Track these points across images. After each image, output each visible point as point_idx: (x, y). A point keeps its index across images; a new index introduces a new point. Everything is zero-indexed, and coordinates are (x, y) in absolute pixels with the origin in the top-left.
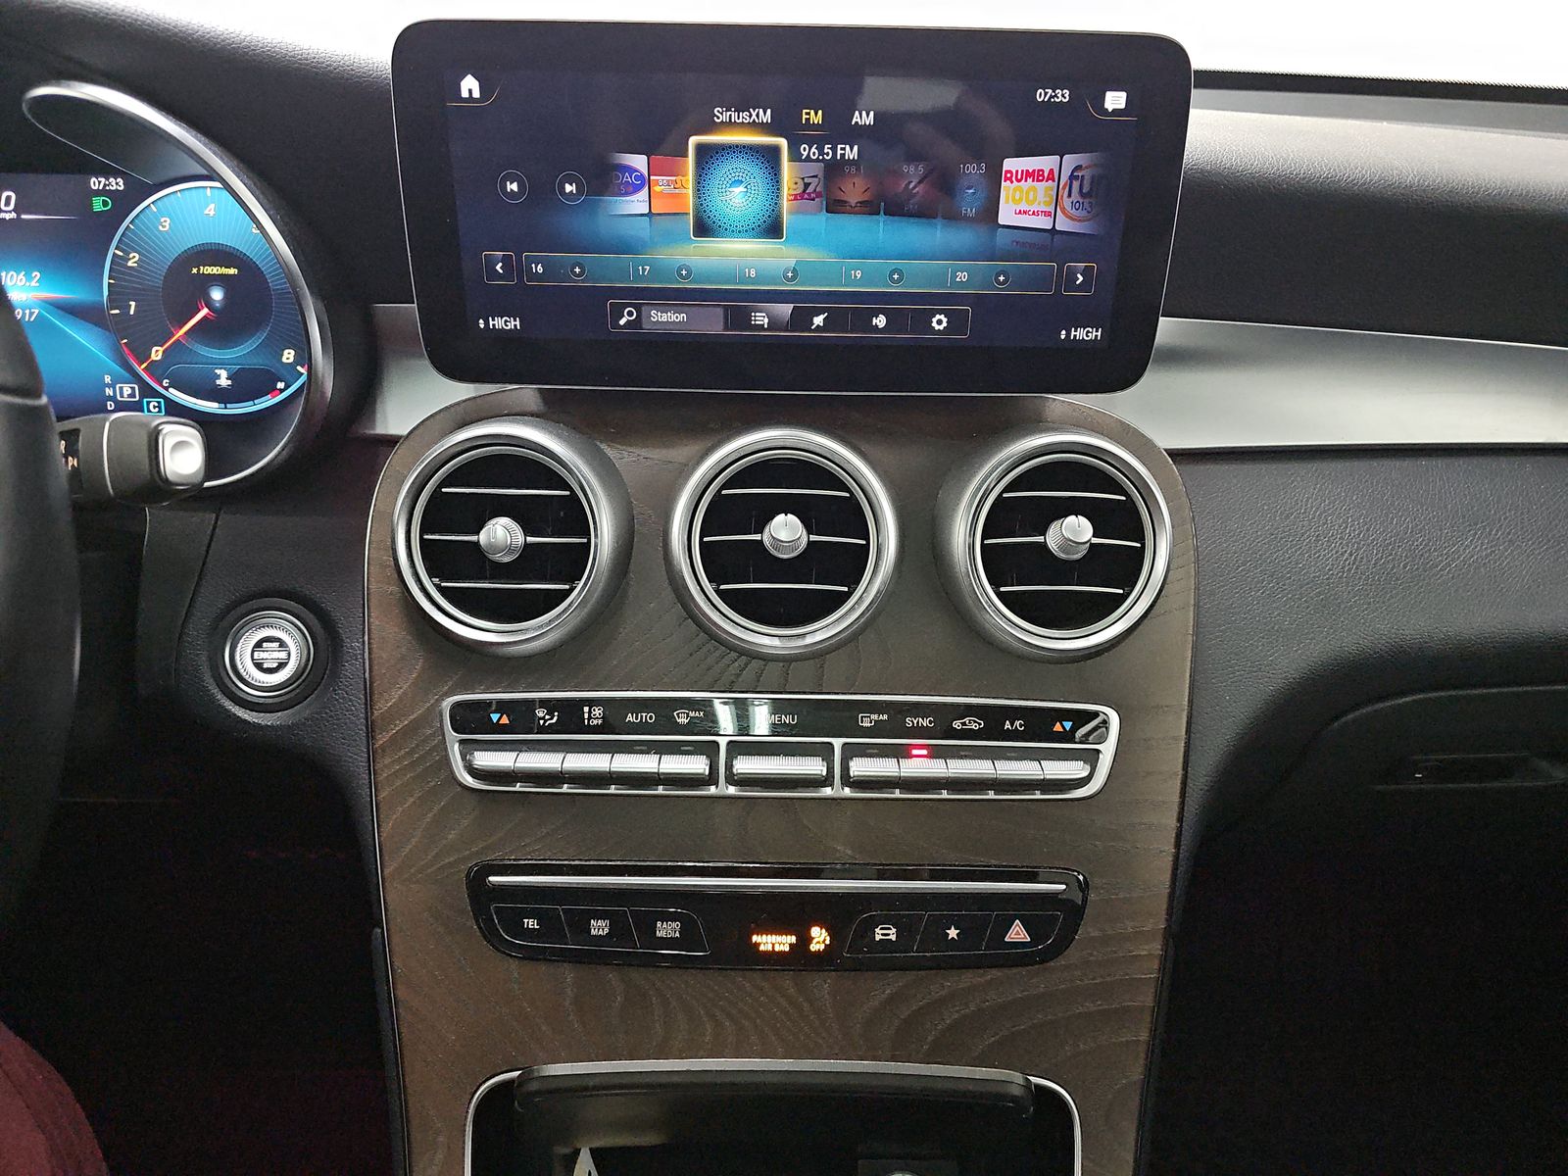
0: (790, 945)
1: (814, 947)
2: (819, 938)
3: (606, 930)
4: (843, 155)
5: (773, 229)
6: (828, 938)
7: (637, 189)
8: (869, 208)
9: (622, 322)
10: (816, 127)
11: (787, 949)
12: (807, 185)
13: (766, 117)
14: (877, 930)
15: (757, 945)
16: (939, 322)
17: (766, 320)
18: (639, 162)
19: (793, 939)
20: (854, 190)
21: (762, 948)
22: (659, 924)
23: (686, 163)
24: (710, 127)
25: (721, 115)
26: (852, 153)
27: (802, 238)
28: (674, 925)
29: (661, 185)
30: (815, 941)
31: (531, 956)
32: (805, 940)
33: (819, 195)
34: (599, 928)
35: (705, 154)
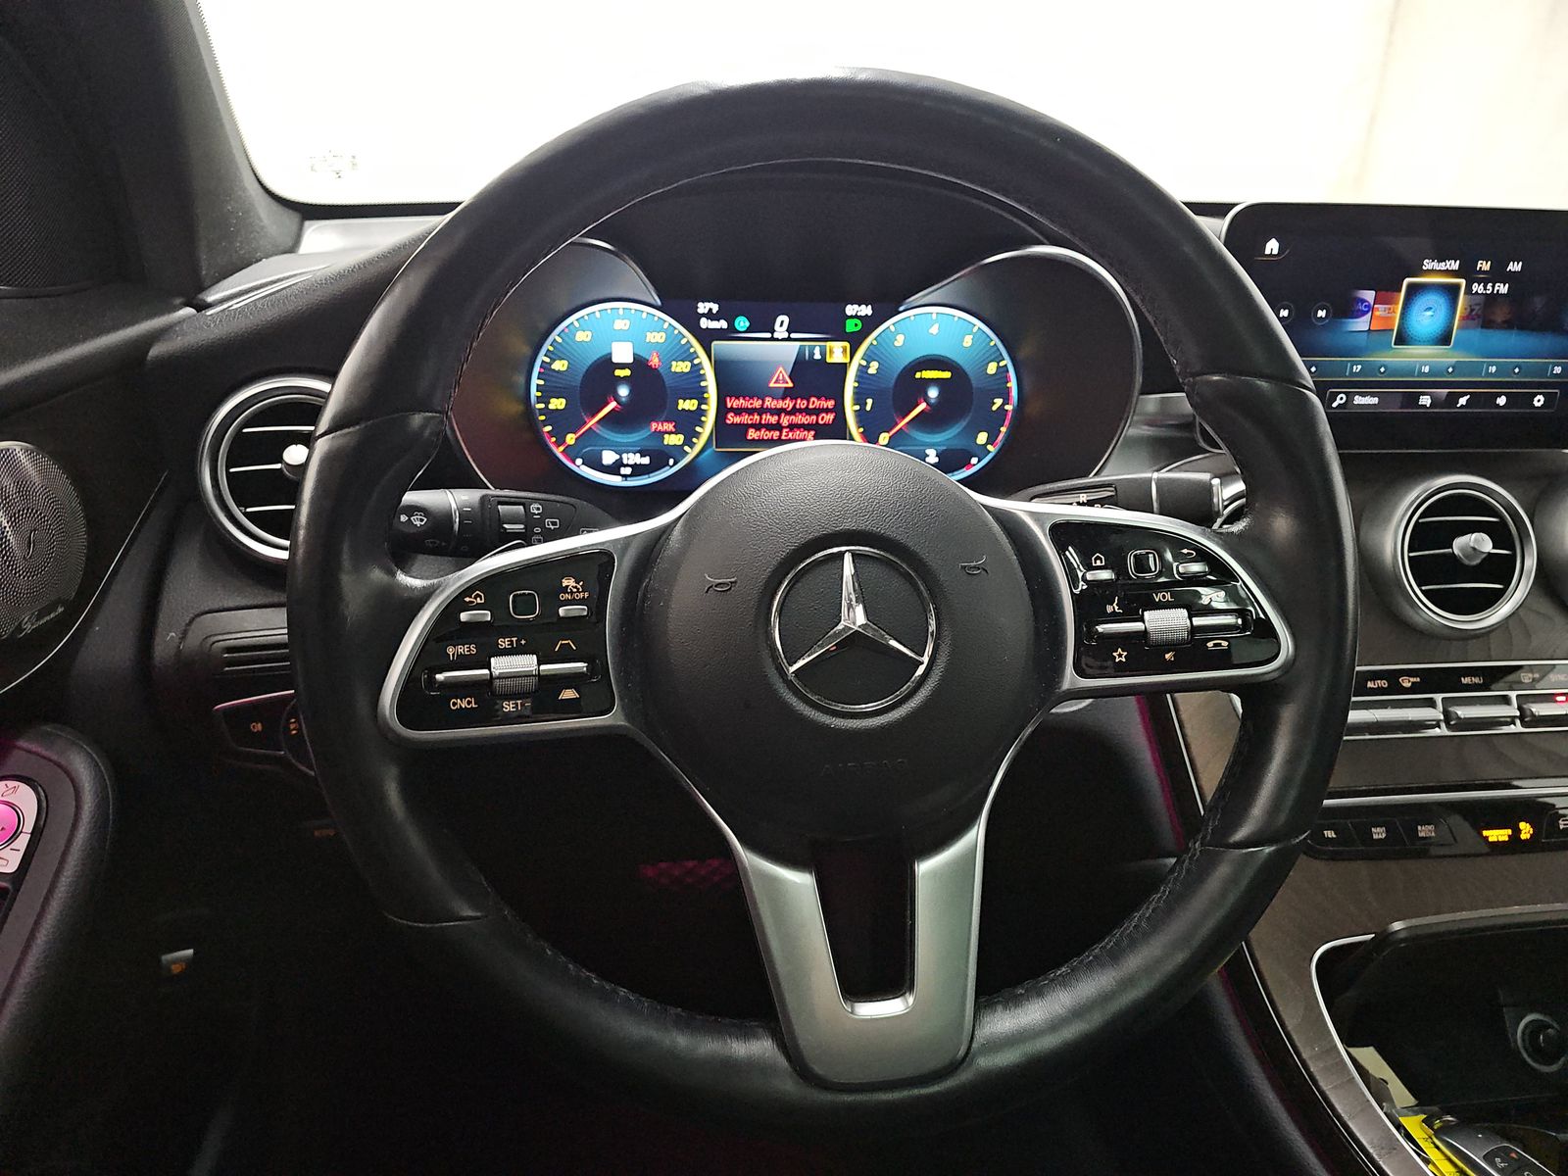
0: (1509, 836)
1: (1524, 836)
2: (1526, 830)
3: (1384, 835)
4: (1498, 291)
5: (1444, 339)
6: (1531, 830)
7: (1364, 313)
8: (1508, 325)
9: (1335, 405)
10: (1485, 272)
11: (1507, 839)
12: (1472, 310)
13: (1454, 265)
14: (1560, 822)
15: (1487, 837)
16: (1539, 401)
17: (1429, 401)
18: (1369, 295)
19: (1510, 832)
20: (1500, 315)
21: (1490, 839)
22: (1419, 828)
23: (1399, 296)
24: (1420, 272)
25: (1428, 265)
26: (1503, 289)
27: (1463, 346)
28: (1430, 827)
29: (1381, 310)
30: (1523, 832)
31: (1334, 857)
32: (1517, 831)
33: (1479, 317)
34: (1379, 833)
35: (1414, 290)
